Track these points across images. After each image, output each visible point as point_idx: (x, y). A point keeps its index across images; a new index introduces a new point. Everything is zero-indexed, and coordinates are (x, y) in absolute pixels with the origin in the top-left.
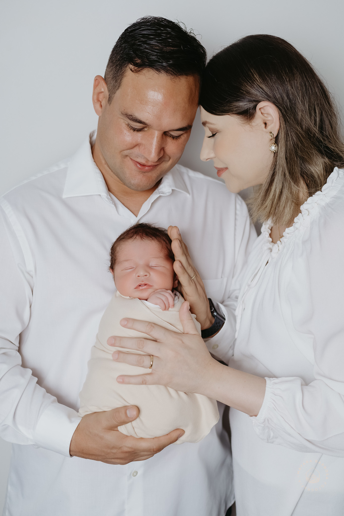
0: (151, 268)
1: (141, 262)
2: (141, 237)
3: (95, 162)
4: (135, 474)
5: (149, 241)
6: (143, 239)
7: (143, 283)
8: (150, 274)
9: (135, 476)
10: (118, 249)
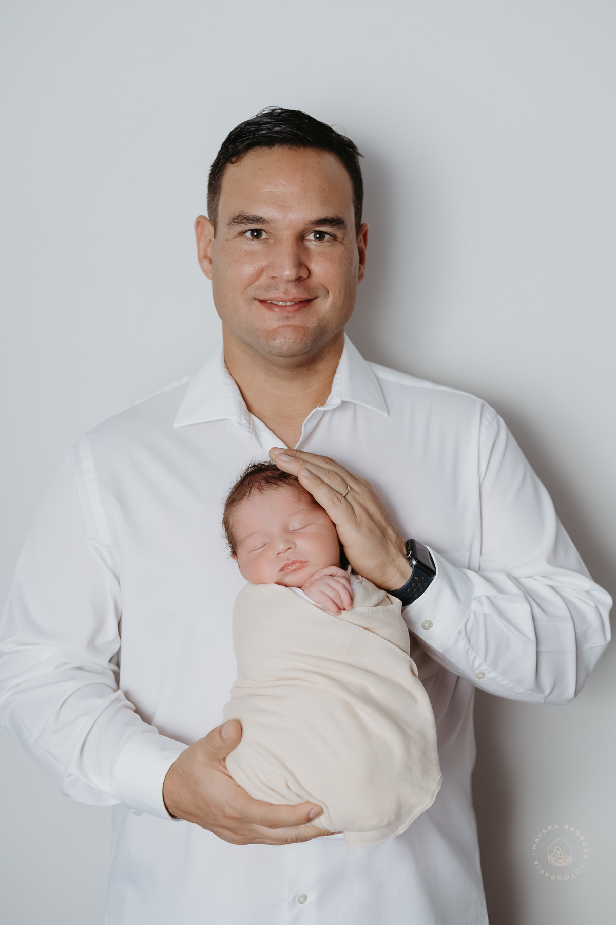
0: (294, 532)
1: (276, 529)
2: (259, 489)
3: (227, 368)
4: (302, 900)
5: (274, 491)
6: (263, 491)
7: (290, 562)
8: (295, 545)
9: (302, 903)
10: (231, 520)
